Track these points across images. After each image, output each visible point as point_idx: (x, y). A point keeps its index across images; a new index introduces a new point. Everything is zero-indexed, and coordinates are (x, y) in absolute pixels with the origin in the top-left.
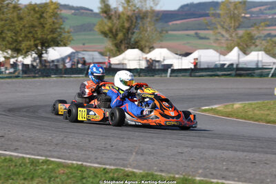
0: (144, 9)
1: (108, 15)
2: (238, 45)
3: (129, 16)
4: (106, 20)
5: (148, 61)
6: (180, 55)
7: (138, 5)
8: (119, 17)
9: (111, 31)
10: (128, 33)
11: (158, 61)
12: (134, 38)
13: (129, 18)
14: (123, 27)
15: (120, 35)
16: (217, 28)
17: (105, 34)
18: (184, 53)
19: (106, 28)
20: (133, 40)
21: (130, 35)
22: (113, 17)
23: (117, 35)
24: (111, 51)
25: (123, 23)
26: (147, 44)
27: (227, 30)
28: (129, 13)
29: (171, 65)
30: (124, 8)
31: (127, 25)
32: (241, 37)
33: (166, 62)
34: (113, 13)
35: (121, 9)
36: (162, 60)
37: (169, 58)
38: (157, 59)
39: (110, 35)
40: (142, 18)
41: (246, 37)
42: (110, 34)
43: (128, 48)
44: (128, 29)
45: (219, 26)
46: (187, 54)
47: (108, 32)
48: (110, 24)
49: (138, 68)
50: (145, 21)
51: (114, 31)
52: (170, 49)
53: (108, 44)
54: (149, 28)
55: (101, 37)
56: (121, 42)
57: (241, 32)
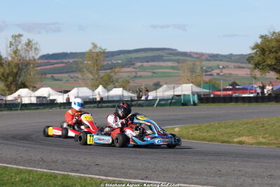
0: (28, 59)
2: (102, 84)
3: (16, 64)
7: (23, 55)
8: (9, 65)
9: (3, 75)
10: (16, 77)
12: (20, 80)
14: (12, 72)
15: (11, 78)
16: (83, 71)
18: (63, 89)
21: (17, 79)
22: (4, 65)
23: (8, 78)
24: (2, 90)
25: (13, 69)
26: (32, 84)
27: (91, 73)
28: (16, 61)
29: (55, 100)
30: (13, 58)
31: (15, 71)
32: (102, 78)
33: (51, 98)
34: (4, 62)
35: (10, 59)
36: (47, 96)
37: (53, 95)
38: (44, 96)
39: (3, 78)
40: (26, 65)
41: (106, 78)
44: (17, 73)
45: (85, 70)
46: (66, 92)
48: (2, 71)
49: (29, 102)
50: (29, 67)
51: (6, 75)
52: (52, 88)
54: (32, 72)
56: (11, 84)
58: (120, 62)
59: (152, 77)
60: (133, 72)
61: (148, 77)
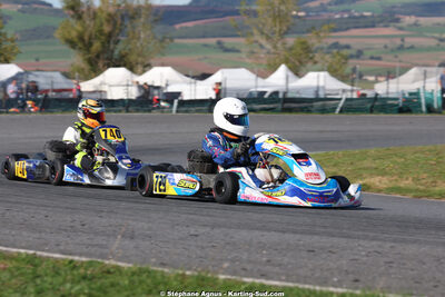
0: (135, 3)
1: (76, 12)
2: (286, 62)
3: (109, 15)
4: (73, 21)
5: (140, 87)
6: (193, 77)
8: (95, 16)
9: (81, 38)
10: (109, 42)
11: (158, 88)
12: (118, 50)
13: (111, 18)
14: (101, 32)
15: (97, 45)
16: (252, 34)
17: (71, 43)
18: (199, 73)
19: (74, 34)
20: (116, 52)
21: (112, 46)
22: (85, 16)
23: (91, 44)
24: (81, 70)
25: (102, 25)
26: (140, 59)
27: (268, 38)
28: (111, 10)
29: (179, 94)
31: (107, 29)
32: (291, 49)
33: (170, 89)
34: (84, 9)
36: (163, 85)
37: (177, 82)
38: (156, 85)
39: (80, 45)
40: (132, 18)
41: (299, 50)
42: (80, 43)
43: (109, 67)
44: (110, 35)
45: (255, 31)
46: (204, 76)
47: (76, 40)
48: (79, 28)
49: (125, 97)
50: (136, 23)
51: (86, 38)
52: (176, 67)
53: (76, 59)
54: (144, 34)
55: (66, 48)
56: (98, 56)
57: (291, 40)
58: (366, 14)
59: (437, 48)
60: (396, 36)
61: (429, 49)
